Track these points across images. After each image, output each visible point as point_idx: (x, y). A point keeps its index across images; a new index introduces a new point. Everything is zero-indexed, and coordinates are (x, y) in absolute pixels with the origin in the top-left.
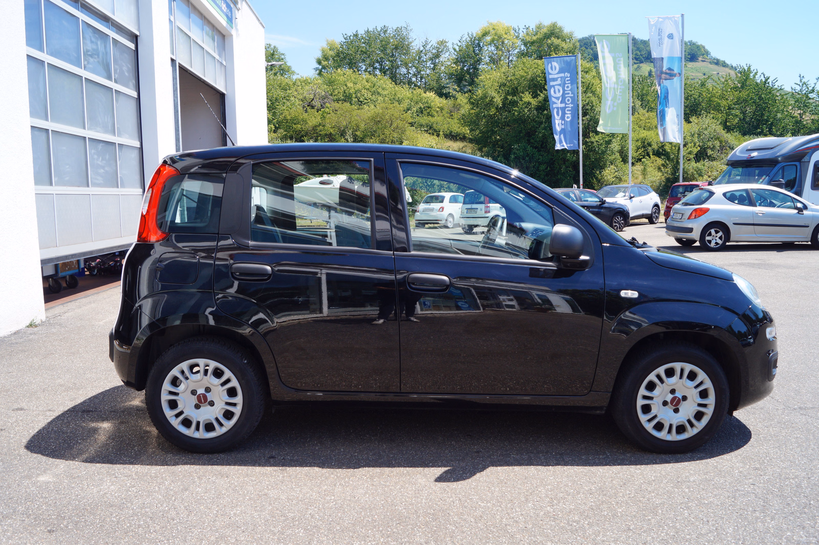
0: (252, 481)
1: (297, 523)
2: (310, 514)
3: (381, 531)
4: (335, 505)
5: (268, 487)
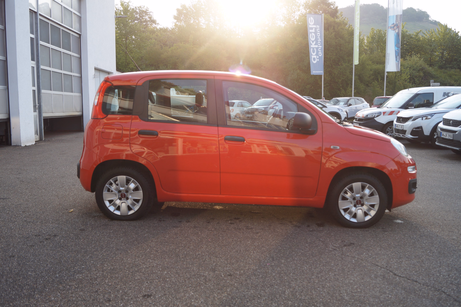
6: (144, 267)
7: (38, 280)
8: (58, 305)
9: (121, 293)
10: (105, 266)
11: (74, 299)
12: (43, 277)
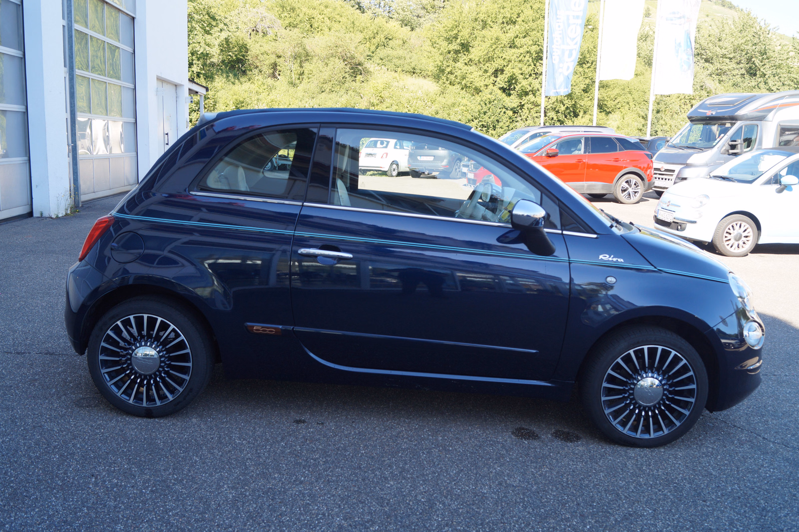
0: (34, 414)
1: (57, 450)
2: (73, 444)
3: (130, 460)
4: (101, 437)
5: (46, 420)
6: (402, 430)
7: (259, 451)
8: (318, 488)
9: (396, 469)
10: (344, 429)
11: (334, 478)
12: (263, 447)
